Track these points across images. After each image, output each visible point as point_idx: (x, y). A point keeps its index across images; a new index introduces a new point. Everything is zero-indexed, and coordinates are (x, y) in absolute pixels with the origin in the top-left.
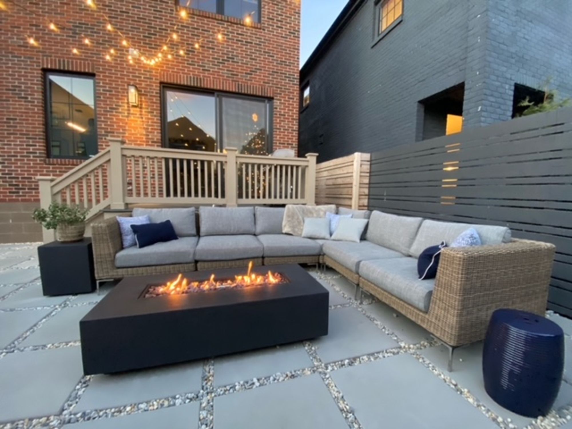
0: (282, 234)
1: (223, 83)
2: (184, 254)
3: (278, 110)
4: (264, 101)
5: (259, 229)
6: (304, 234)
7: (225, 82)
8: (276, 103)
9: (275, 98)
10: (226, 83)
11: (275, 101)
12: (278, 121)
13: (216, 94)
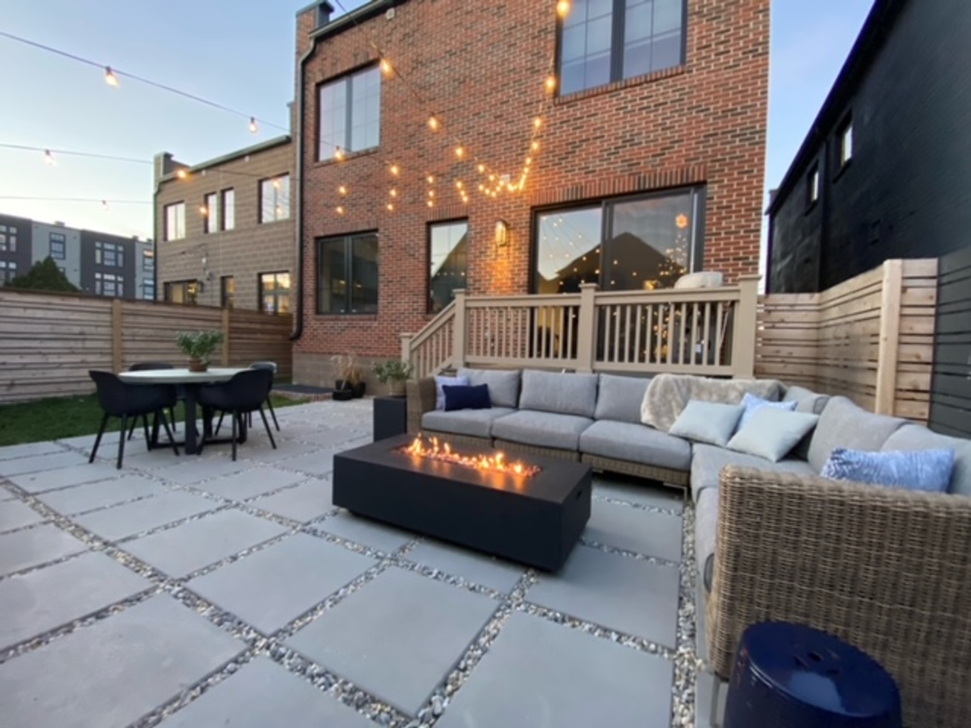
0: (641, 423)
1: (614, 183)
2: (480, 425)
3: (715, 200)
4: (688, 192)
5: (600, 410)
6: (674, 428)
7: (617, 180)
8: (712, 189)
9: (709, 180)
10: (619, 181)
11: (709, 186)
12: (715, 220)
13: (604, 202)
